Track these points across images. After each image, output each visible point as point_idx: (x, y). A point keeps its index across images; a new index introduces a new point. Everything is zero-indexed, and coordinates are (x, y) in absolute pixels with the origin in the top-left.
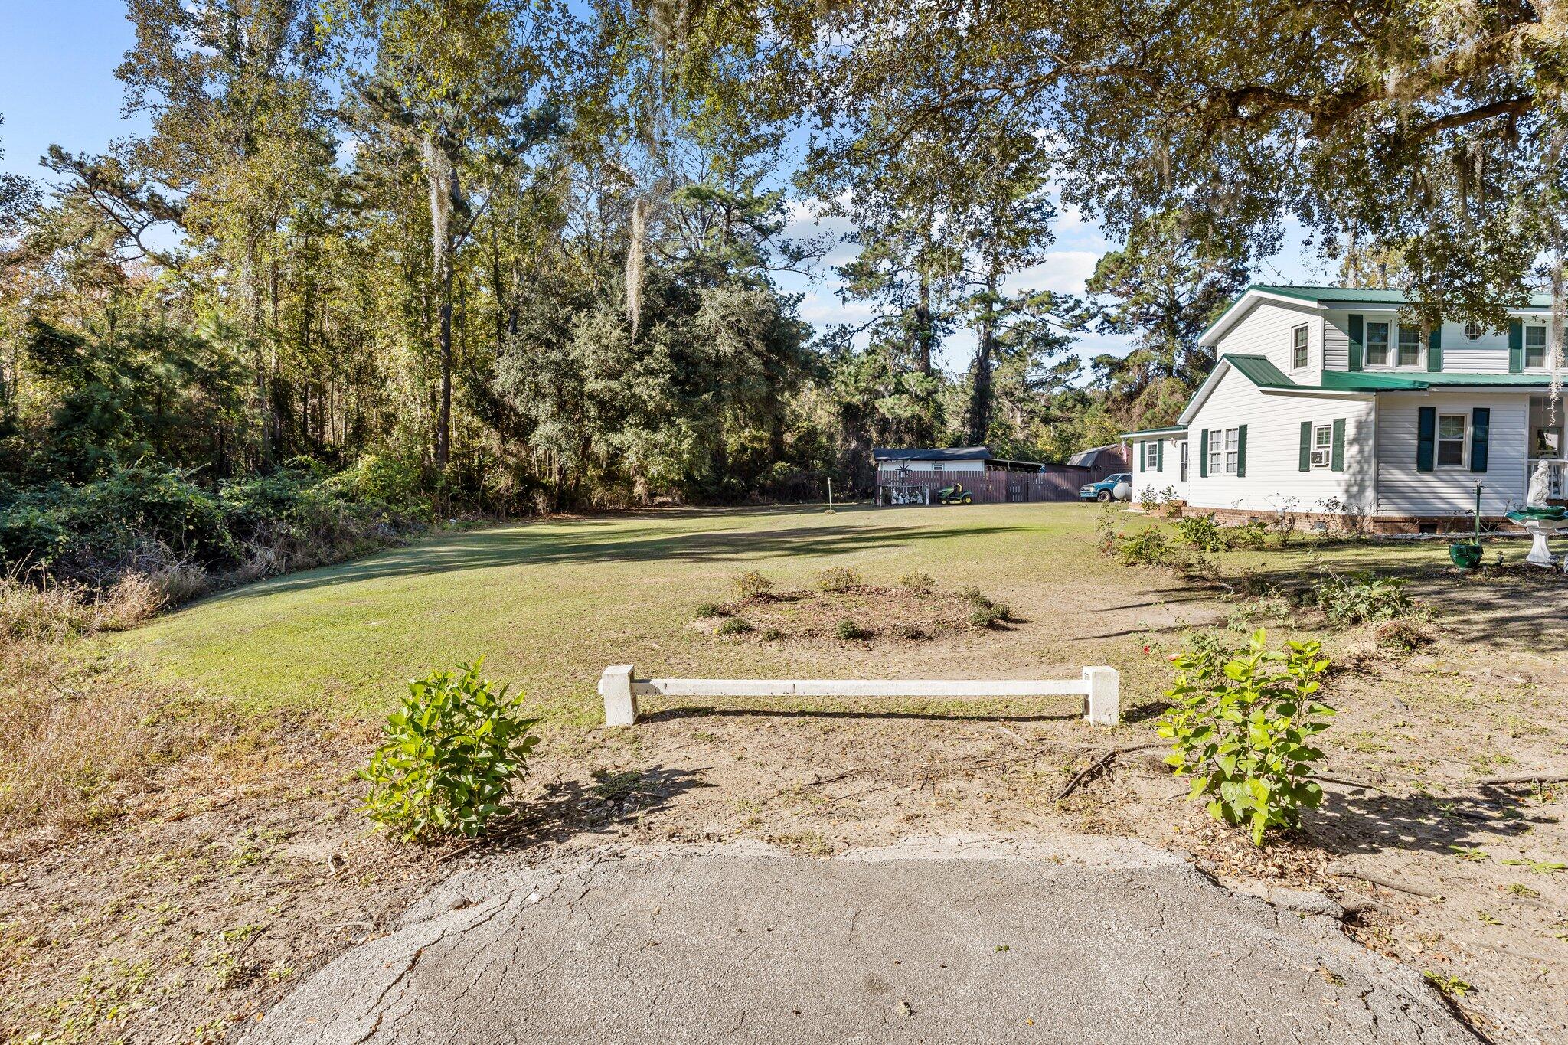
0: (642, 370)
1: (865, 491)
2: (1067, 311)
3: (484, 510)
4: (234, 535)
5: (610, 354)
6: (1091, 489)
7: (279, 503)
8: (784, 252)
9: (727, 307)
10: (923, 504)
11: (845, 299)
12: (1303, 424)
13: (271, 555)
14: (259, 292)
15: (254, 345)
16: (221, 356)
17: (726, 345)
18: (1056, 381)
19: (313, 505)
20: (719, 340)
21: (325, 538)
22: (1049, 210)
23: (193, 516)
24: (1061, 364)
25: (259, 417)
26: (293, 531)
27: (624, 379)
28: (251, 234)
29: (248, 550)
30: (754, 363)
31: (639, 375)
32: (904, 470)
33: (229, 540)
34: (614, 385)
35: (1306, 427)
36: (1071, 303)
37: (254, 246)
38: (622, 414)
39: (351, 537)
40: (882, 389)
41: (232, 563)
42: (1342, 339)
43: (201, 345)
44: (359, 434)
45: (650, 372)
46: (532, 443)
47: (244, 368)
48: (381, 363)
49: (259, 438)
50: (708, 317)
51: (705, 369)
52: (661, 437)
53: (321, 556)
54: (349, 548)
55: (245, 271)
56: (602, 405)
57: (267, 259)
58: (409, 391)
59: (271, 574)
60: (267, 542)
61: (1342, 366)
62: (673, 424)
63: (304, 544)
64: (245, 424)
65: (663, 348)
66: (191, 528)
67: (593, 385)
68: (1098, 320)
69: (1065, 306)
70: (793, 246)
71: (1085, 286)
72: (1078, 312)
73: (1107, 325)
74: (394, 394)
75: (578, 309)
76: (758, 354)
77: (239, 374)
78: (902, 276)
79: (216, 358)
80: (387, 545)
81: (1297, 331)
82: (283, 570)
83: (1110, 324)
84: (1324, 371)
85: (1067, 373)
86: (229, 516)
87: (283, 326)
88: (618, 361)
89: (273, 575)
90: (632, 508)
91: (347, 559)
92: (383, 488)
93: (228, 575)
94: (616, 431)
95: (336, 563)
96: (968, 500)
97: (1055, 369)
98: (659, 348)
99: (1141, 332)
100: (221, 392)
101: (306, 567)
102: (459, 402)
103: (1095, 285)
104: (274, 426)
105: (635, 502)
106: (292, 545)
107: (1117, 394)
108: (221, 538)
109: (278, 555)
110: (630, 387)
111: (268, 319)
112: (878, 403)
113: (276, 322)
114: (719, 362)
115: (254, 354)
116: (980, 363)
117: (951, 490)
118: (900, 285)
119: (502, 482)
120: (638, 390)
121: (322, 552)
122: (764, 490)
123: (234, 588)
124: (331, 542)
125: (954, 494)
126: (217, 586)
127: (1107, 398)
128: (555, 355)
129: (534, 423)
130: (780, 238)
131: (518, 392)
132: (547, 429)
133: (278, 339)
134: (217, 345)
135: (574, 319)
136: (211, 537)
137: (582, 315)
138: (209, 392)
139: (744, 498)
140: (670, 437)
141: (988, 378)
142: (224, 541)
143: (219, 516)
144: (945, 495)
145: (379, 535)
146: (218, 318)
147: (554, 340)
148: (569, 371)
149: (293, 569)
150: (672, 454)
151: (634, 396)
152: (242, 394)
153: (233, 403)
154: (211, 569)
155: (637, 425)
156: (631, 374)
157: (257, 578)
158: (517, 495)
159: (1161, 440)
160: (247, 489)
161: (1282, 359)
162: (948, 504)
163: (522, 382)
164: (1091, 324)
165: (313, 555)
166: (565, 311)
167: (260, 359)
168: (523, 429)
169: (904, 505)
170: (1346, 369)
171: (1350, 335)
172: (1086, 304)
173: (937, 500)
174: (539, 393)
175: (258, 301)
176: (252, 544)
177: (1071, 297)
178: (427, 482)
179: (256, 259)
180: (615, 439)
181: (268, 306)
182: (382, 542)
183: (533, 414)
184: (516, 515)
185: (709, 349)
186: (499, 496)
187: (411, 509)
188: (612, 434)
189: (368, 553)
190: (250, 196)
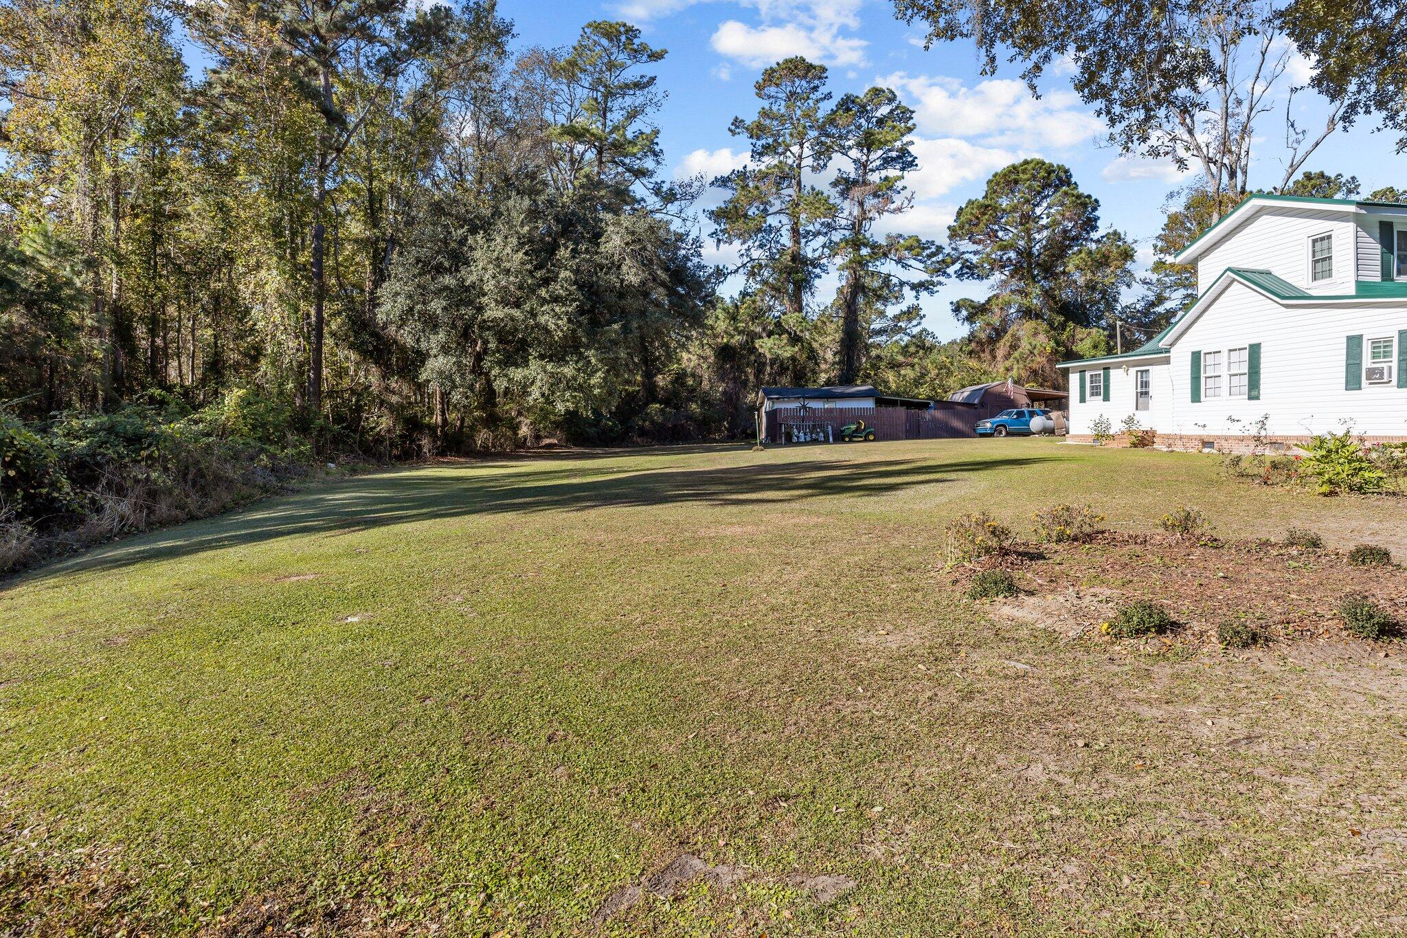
0: (547, 296)
1: (744, 432)
2: (929, 256)
3: (365, 452)
4: (74, 482)
5: (512, 279)
6: (988, 425)
7: (135, 440)
8: (657, 194)
9: (633, 233)
10: (826, 441)
11: (719, 241)
12: (1349, 338)
13: (125, 507)
14: (98, 206)
15: (91, 264)
16: (52, 277)
17: (632, 275)
18: (897, 330)
19: (176, 445)
20: (624, 268)
21: (194, 484)
22: (910, 159)
23: (15, 457)
24: (903, 313)
25: (98, 347)
26: (154, 475)
27: (527, 307)
28: (88, 138)
29: (93, 501)
30: (659, 294)
31: (544, 302)
32: (804, 407)
33: (67, 488)
34: (516, 313)
35: (1354, 343)
36: (933, 249)
37: (92, 153)
38: (523, 346)
39: (230, 483)
40: (759, 329)
41: (73, 519)
42: (1374, 248)
43: (25, 261)
44: (216, 369)
45: (556, 299)
46: (423, 377)
47: (79, 291)
48: (245, 291)
49: (98, 373)
50: (613, 242)
51: (612, 299)
52: (568, 371)
53: (192, 507)
54: (226, 498)
55: (79, 180)
56: (502, 337)
57: (107, 170)
58: (278, 321)
59: (126, 533)
60: (121, 492)
61: (1375, 276)
62: (581, 356)
63: (169, 492)
64: (82, 357)
65: (568, 273)
66: (12, 473)
67: (494, 312)
68: (957, 266)
69: (928, 252)
70: (665, 187)
71: (948, 233)
72: (940, 257)
73: (965, 270)
74: (260, 325)
75: (474, 231)
76: (663, 284)
77: (72, 298)
78: (772, 221)
79: (44, 278)
80: (269, 494)
81: (1314, 241)
82: (142, 526)
83: (969, 271)
84: (1357, 281)
85: (910, 320)
86: (66, 456)
87: (125, 247)
88: (520, 288)
89: (129, 532)
90: (518, 450)
91: (225, 510)
92: (254, 428)
93: (64, 536)
94: (517, 366)
95: (211, 515)
96: (871, 437)
97: (897, 318)
98: (564, 274)
99: (997, 277)
100: (50, 317)
101: (176, 522)
102: (333, 334)
103: (954, 234)
104: (116, 360)
105: (521, 444)
106: (153, 494)
107: (983, 336)
108: (54, 485)
109: (136, 507)
110: (533, 314)
111: (108, 236)
112: (758, 343)
113: (117, 240)
114: (624, 292)
115: (91, 275)
116: (849, 307)
117: (853, 427)
118: (770, 229)
119: (382, 422)
120: (542, 319)
121: (193, 501)
122: (643, 432)
123: (75, 553)
124: (203, 488)
125: (856, 431)
126: (50, 551)
127: (970, 341)
128: (448, 280)
129: (422, 357)
130: (653, 180)
131: (403, 322)
132: (437, 364)
133: (120, 261)
134: (46, 263)
135: (470, 241)
136: (41, 485)
137: (479, 237)
138: (34, 316)
139: (623, 440)
140: (578, 370)
141: (856, 321)
142: (59, 490)
143: (53, 457)
144: (847, 432)
145: (260, 482)
146: (46, 232)
147: (446, 264)
148: (465, 296)
149: (156, 525)
150: (580, 388)
151: (537, 325)
152: (77, 321)
153: (66, 332)
154: (42, 528)
155: (542, 357)
156: (534, 301)
157: (104, 540)
158: (401, 436)
159: (1106, 369)
160: (90, 423)
161: (1297, 272)
162: (851, 441)
163: (411, 309)
164: (951, 270)
165: (181, 507)
166: (460, 232)
167: (97, 282)
168: (410, 363)
169: (806, 443)
170: (1379, 279)
171: (1381, 243)
172: (947, 250)
173: (840, 438)
174: (431, 323)
175: (96, 217)
176: (96, 493)
177: (933, 243)
178: (302, 424)
179: (94, 167)
180: (517, 374)
181: (108, 222)
182: (264, 489)
183: (423, 345)
184: (398, 458)
185: (613, 278)
186: (379, 440)
187: (289, 451)
188: (512, 369)
189: (249, 503)
190: (84, 94)
